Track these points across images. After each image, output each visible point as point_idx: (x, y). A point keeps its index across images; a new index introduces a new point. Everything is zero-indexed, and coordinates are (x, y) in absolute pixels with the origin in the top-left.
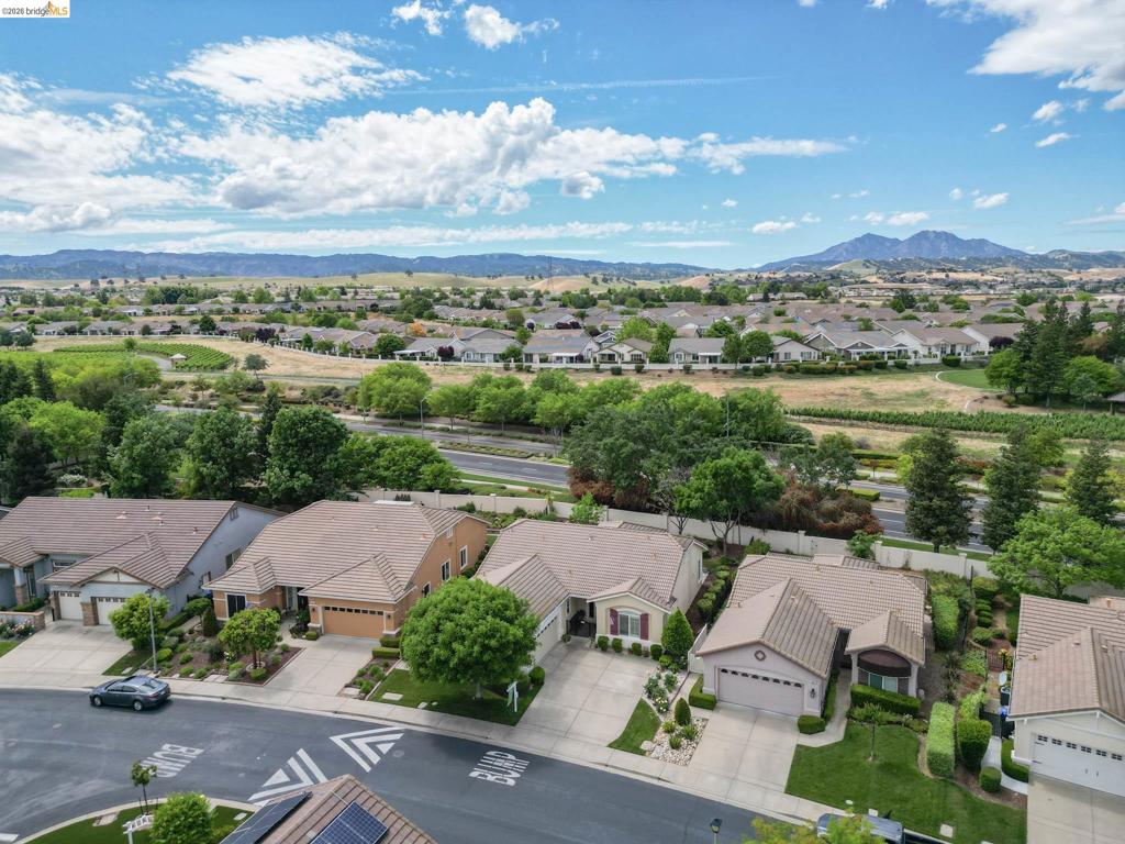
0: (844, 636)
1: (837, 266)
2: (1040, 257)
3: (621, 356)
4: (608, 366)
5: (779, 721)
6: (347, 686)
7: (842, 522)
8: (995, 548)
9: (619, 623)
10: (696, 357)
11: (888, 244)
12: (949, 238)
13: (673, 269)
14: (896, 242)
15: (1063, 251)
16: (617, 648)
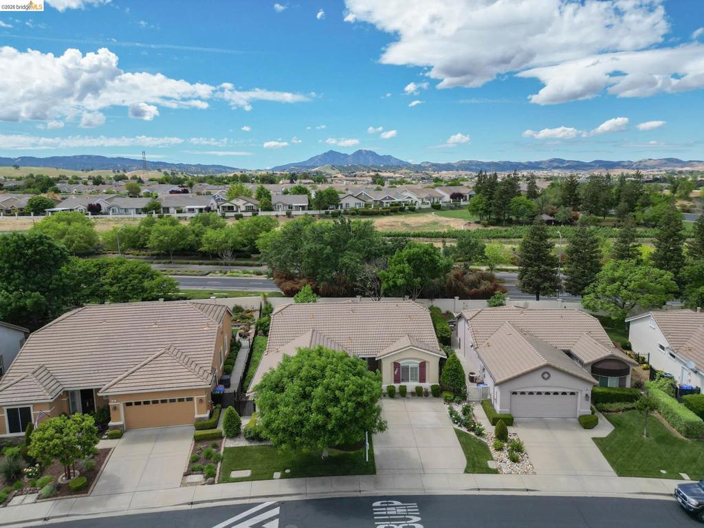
1: (317, 168)
3: (238, 207)
4: (233, 214)
5: (563, 423)
6: (186, 475)
7: (482, 288)
9: (400, 373)
10: (290, 207)
11: (342, 157)
14: (346, 155)
15: (428, 163)
16: (403, 393)
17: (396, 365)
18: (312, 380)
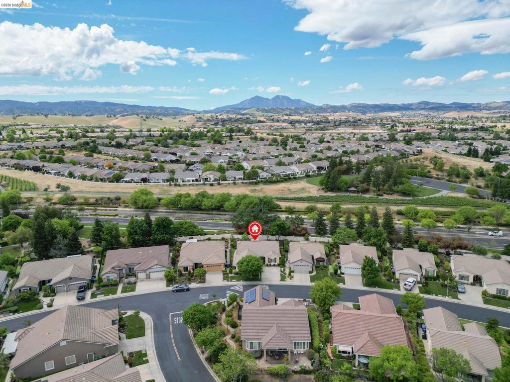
0: (313, 256)
2: (320, 107)
3: (210, 178)
5: (306, 272)
6: (223, 280)
7: (302, 233)
8: (332, 235)
9: (270, 260)
10: (235, 178)
12: (287, 98)
13: (175, 110)
14: (267, 99)
15: (327, 105)
16: (270, 265)
17: (269, 258)
18: (249, 262)
